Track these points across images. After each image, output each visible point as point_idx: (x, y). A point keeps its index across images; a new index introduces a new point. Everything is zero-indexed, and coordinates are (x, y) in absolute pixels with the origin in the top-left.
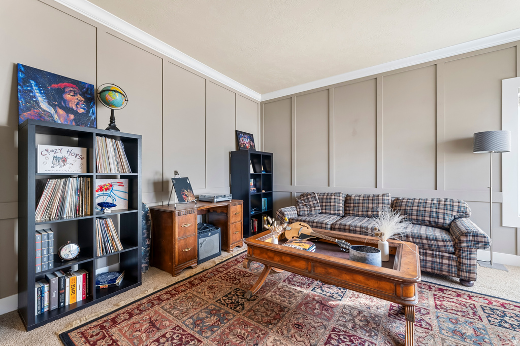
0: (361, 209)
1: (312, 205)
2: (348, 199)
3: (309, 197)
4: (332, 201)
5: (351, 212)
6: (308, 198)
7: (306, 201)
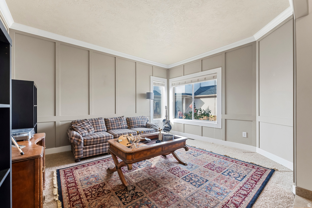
0: (115, 125)
1: (88, 128)
2: (106, 121)
3: (84, 122)
4: (100, 123)
5: (111, 128)
6: (83, 124)
7: (82, 126)
